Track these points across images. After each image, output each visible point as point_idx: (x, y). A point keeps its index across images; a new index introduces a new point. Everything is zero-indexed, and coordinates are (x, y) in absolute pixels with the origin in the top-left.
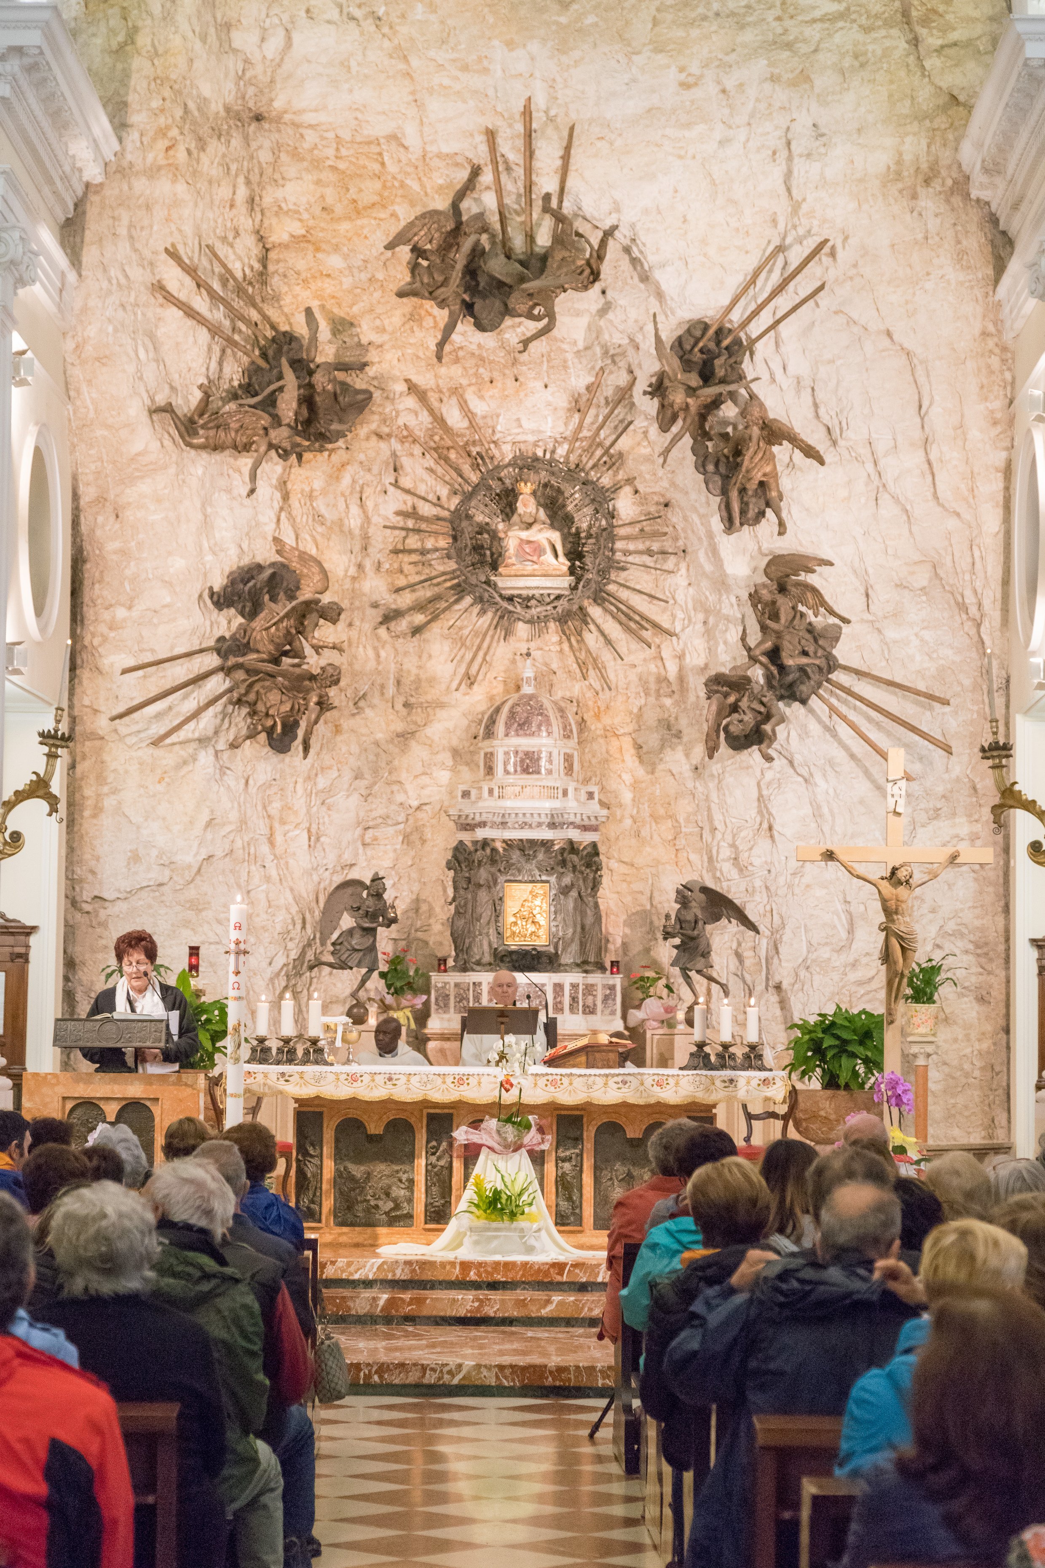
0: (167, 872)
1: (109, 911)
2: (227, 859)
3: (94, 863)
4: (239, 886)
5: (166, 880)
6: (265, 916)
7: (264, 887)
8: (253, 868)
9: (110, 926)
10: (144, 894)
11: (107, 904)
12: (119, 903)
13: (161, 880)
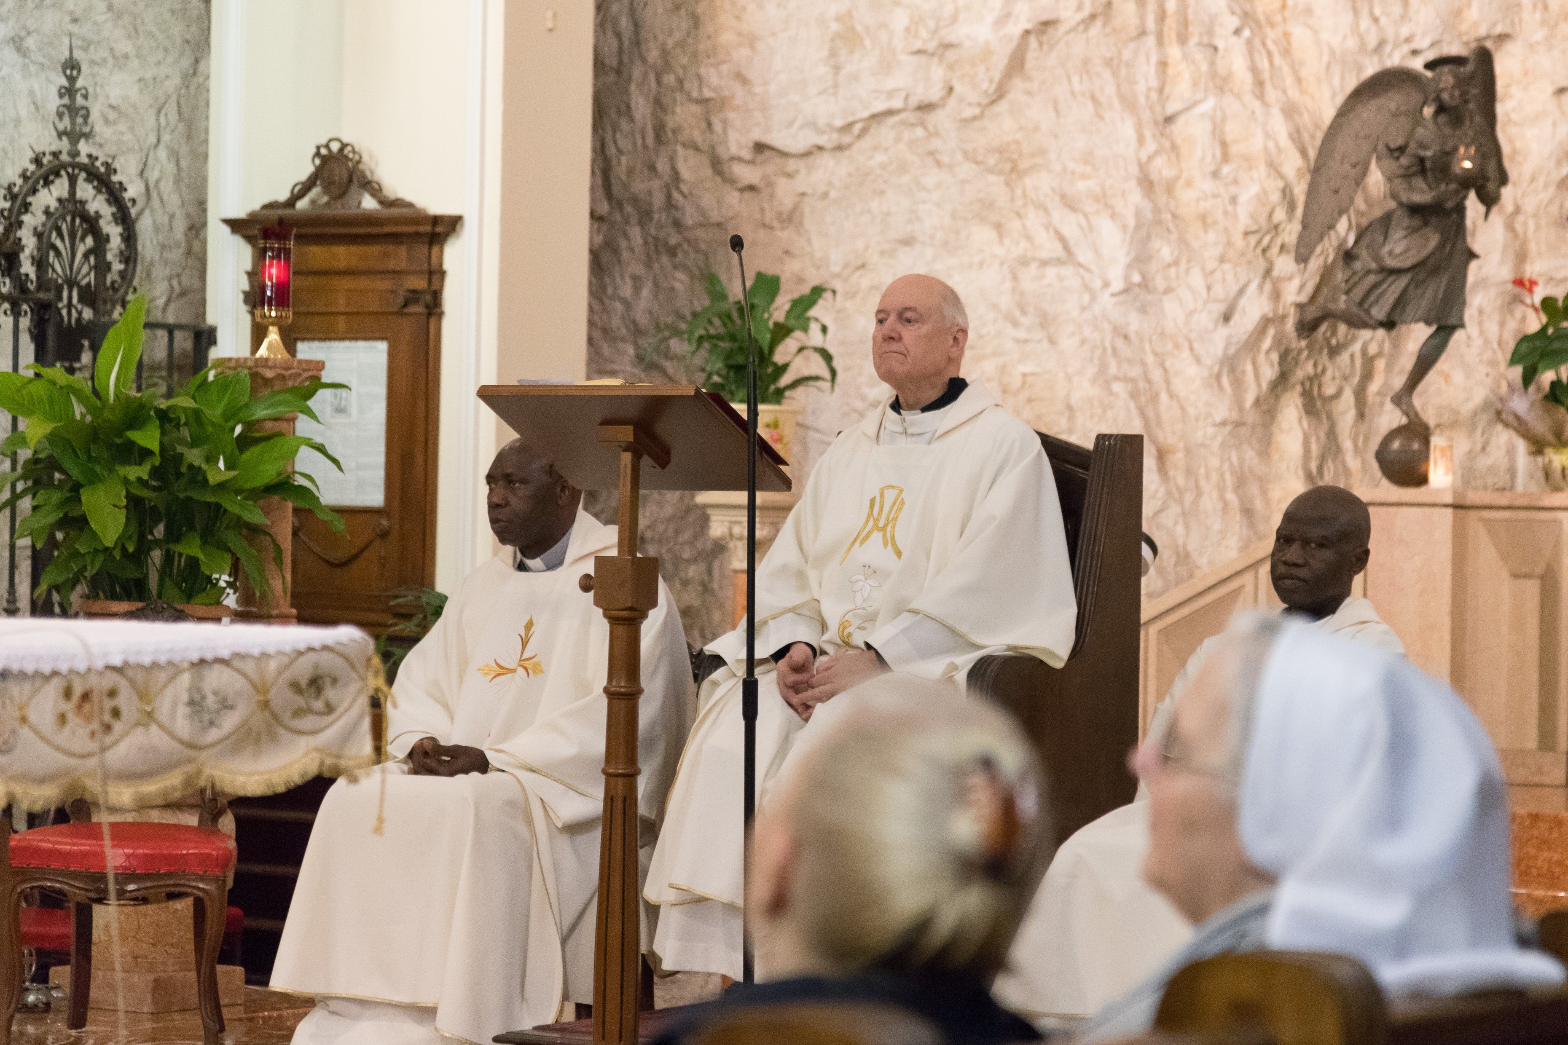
0: (938, 73)
1: (802, 183)
2: (1096, 29)
3: (745, 52)
4: (1129, 104)
5: (935, 94)
6: (1208, 185)
7: (1209, 105)
8: (1174, 52)
9: (809, 222)
10: (885, 133)
11: (791, 165)
12: (826, 161)
13: (921, 94)
